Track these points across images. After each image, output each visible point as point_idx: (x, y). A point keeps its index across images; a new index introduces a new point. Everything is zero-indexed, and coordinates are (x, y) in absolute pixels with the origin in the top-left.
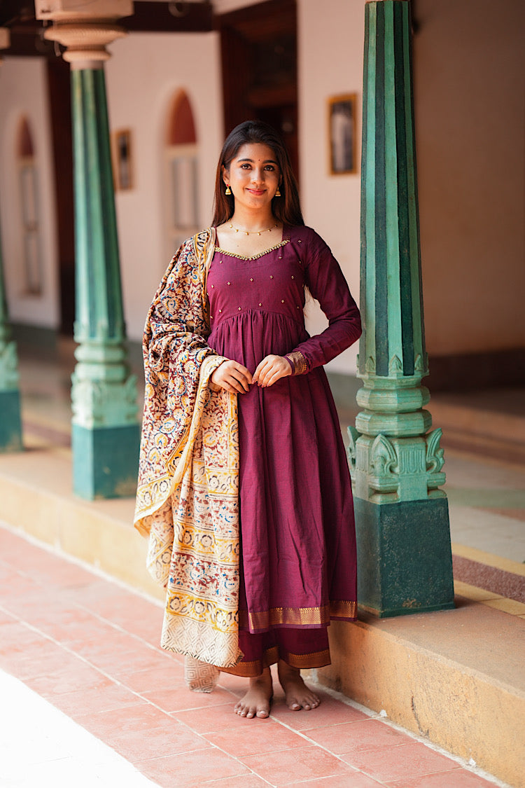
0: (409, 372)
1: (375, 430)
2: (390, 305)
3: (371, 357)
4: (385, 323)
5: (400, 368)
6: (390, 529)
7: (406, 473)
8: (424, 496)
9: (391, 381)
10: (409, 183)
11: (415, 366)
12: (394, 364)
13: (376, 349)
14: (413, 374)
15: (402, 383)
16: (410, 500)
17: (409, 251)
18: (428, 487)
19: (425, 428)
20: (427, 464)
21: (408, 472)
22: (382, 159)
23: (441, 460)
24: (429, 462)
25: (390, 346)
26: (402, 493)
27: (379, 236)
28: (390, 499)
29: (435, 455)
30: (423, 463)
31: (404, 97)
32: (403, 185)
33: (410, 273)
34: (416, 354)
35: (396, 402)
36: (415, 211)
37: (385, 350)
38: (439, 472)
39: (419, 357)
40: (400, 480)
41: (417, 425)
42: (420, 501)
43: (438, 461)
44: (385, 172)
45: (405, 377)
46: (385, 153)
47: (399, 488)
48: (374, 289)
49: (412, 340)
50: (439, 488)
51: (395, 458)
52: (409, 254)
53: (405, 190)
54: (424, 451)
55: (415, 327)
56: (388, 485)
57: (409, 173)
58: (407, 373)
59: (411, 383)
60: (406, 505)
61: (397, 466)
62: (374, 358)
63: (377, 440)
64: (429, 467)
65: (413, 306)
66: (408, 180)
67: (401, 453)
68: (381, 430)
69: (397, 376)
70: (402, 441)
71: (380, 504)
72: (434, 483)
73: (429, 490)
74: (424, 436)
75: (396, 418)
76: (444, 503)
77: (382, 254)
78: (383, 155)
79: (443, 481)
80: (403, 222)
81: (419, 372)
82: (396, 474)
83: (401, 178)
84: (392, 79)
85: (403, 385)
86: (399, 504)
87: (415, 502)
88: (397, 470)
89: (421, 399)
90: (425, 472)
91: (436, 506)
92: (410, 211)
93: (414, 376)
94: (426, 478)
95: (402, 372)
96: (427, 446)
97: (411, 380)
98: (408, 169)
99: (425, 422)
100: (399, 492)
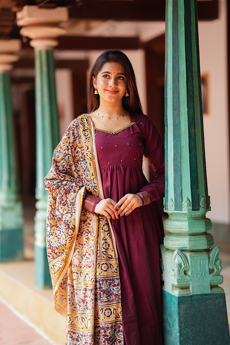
0: (196, 208)
1: (174, 246)
2: (183, 164)
3: (171, 199)
4: (180, 176)
5: (190, 205)
6: (185, 313)
7: (195, 275)
8: (208, 291)
9: (184, 214)
10: (194, 87)
11: (200, 204)
12: (186, 203)
13: (175, 193)
14: (199, 210)
15: (192, 215)
16: (198, 294)
17: (195, 130)
18: (211, 285)
19: (208, 245)
20: (209, 269)
21: (196, 275)
22: (177, 72)
23: (219, 267)
24: (211, 268)
25: (183, 191)
26: (193, 289)
27: (175, 121)
28: (184, 293)
29: (215, 264)
30: (207, 269)
31: (191, 32)
32: (190, 88)
33: (196, 144)
34: (200, 197)
35: (188, 228)
36: (199, 105)
37: (180, 194)
38: (219, 275)
39: (203, 198)
40: (191, 280)
41: (202, 244)
42: (206, 295)
43: (217, 267)
44: (179, 80)
45: (194, 211)
46: (178, 68)
47: (191, 285)
48: (173, 155)
49: (198, 188)
50: (219, 285)
51: (188, 265)
52: (195, 132)
53: (192, 91)
54: (207, 261)
55: (199, 179)
56: (183, 283)
57: (194, 81)
58: (194, 208)
59: (197, 216)
60: (196, 297)
61: (189, 270)
62: (173, 199)
63: (176, 252)
64: (211, 271)
65: (198, 166)
66: (194, 85)
67: (191, 262)
68: (179, 246)
69: (188, 211)
70: (192, 253)
71: (178, 296)
72: (214, 283)
73: (212, 287)
74: (208, 251)
75: (187, 238)
76: (223, 296)
77: (177, 132)
78: (177, 69)
79: (221, 281)
80: (191, 112)
81: (203, 209)
82: (189, 276)
83: (189, 84)
84: (183, 21)
85: (193, 216)
86: (191, 296)
87: (202, 295)
88: (189, 273)
89: (204, 226)
90: (208, 275)
91: (217, 298)
92: (195, 105)
93: (199, 211)
94: (209, 279)
95: (191, 208)
96: (209, 258)
97: (198, 213)
98: (194, 78)
99: (207, 241)
100: (191, 288)
